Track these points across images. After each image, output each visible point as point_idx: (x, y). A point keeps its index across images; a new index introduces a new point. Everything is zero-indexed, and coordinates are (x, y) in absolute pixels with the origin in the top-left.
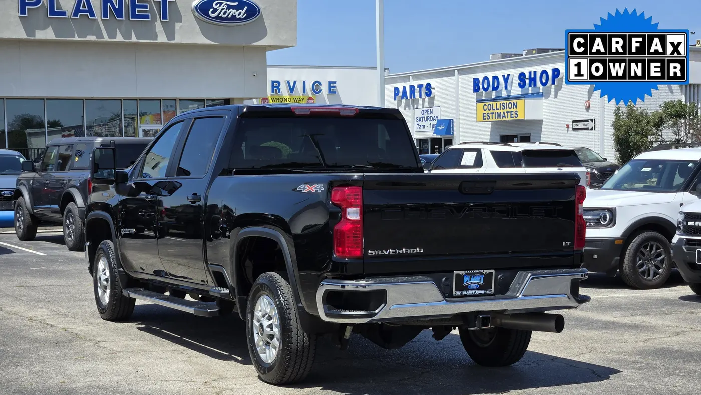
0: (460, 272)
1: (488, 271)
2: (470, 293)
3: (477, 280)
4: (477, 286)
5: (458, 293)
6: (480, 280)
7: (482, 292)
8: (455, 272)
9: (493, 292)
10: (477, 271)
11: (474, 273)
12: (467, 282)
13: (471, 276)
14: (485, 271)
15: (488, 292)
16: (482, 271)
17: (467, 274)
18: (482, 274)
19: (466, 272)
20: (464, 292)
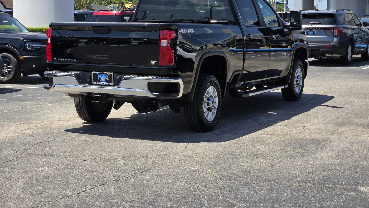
0: (96, 72)
1: (110, 73)
2: (101, 83)
3: (104, 78)
4: (105, 81)
5: (95, 83)
6: (106, 77)
7: (107, 84)
8: (93, 72)
9: (113, 84)
10: (104, 73)
11: (103, 74)
12: (100, 78)
13: (102, 75)
14: (108, 73)
15: (111, 84)
16: (107, 73)
17: (99, 74)
18: (107, 74)
19: (99, 72)
20: (98, 83)
